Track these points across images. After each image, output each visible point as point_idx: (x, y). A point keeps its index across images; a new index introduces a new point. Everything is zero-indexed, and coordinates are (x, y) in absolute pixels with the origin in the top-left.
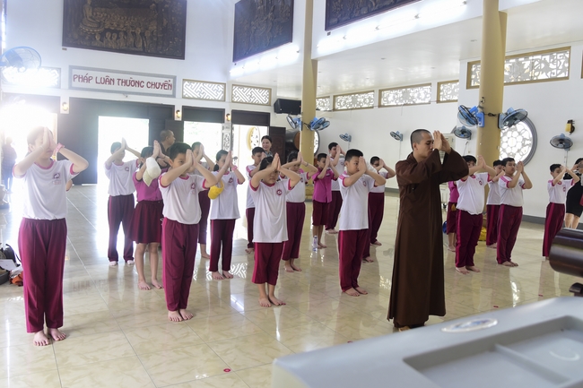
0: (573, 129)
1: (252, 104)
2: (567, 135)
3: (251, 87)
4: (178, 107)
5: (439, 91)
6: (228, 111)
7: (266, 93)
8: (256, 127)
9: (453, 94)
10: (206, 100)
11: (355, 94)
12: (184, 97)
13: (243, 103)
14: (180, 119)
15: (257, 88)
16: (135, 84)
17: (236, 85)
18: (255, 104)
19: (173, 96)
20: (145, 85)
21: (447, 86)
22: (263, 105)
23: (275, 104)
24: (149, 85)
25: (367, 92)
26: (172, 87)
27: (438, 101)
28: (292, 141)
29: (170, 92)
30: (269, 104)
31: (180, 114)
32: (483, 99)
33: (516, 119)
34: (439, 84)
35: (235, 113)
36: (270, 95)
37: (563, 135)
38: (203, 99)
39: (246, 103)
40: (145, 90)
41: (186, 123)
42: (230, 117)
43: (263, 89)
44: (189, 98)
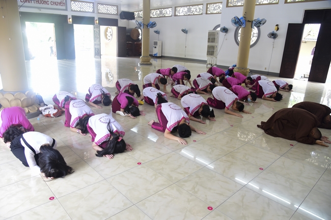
0: (278, 29)
1: (108, 14)
2: (275, 32)
3: (107, 5)
4: (70, 16)
5: (207, 8)
6: (96, 18)
7: (115, 8)
8: (110, 27)
9: (214, 9)
10: (84, 12)
11: (161, 9)
12: (72, 10)
13: (103, 13)
14: (71, 23)
15: (111, 5)
16: (44, 2)
17: (100, 4)
18: (110, 14)
19: (66, 10)
20: (50, 3)
21: (212, 5)
22: (114, 14)
23: (120, 14)
24: (52, 3)
25: (168, 8)
26: (66, 4)
27: (207, 13)
28: (129, 34)
29: (64, 8)
30: (117, 14)
31: (71, 20)
32: (246, 13)
33: (261, 24)
34: (207, 4)
35: (100, 19)
36: (117, 9)
37: (273, 32)
38: (82, 12)
39: (105, 14)
40: (50, 6)
41: (74, 25)
42: (97, 22)
43: (114, 6)
44: (75, 11)
